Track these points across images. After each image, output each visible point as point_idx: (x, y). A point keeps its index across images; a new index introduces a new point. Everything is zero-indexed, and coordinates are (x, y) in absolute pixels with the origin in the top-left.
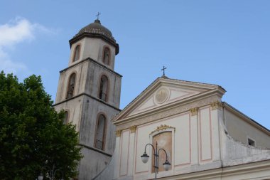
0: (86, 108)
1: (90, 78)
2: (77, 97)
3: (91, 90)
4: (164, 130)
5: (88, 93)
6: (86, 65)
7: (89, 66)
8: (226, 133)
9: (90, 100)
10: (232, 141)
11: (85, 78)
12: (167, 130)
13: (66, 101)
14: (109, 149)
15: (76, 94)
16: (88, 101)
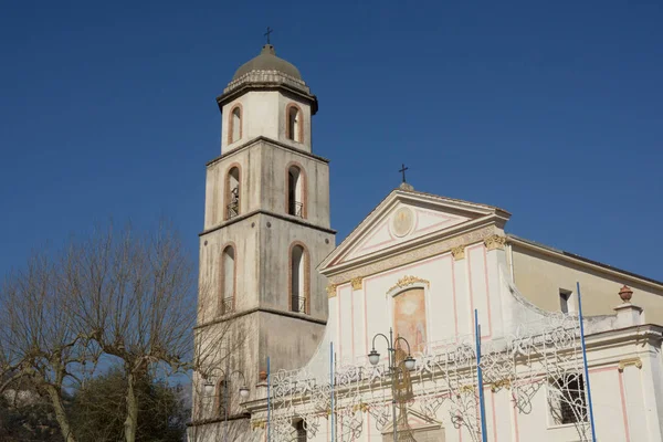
0: (266, 238)
1: (267, 178)
2: (246, 218)
3: (272, 202)
4: (410, 286)
5: (267, 208)
6: (257, 150)
7: (263, 154)
8: (512, 291)
9: (274, 221)
10: (521, 305)
11: (258, 179)
12: (416, 285)
13: (227, 225)
14: (318, 309)
15: (243, 212)
16: (269, 225)
